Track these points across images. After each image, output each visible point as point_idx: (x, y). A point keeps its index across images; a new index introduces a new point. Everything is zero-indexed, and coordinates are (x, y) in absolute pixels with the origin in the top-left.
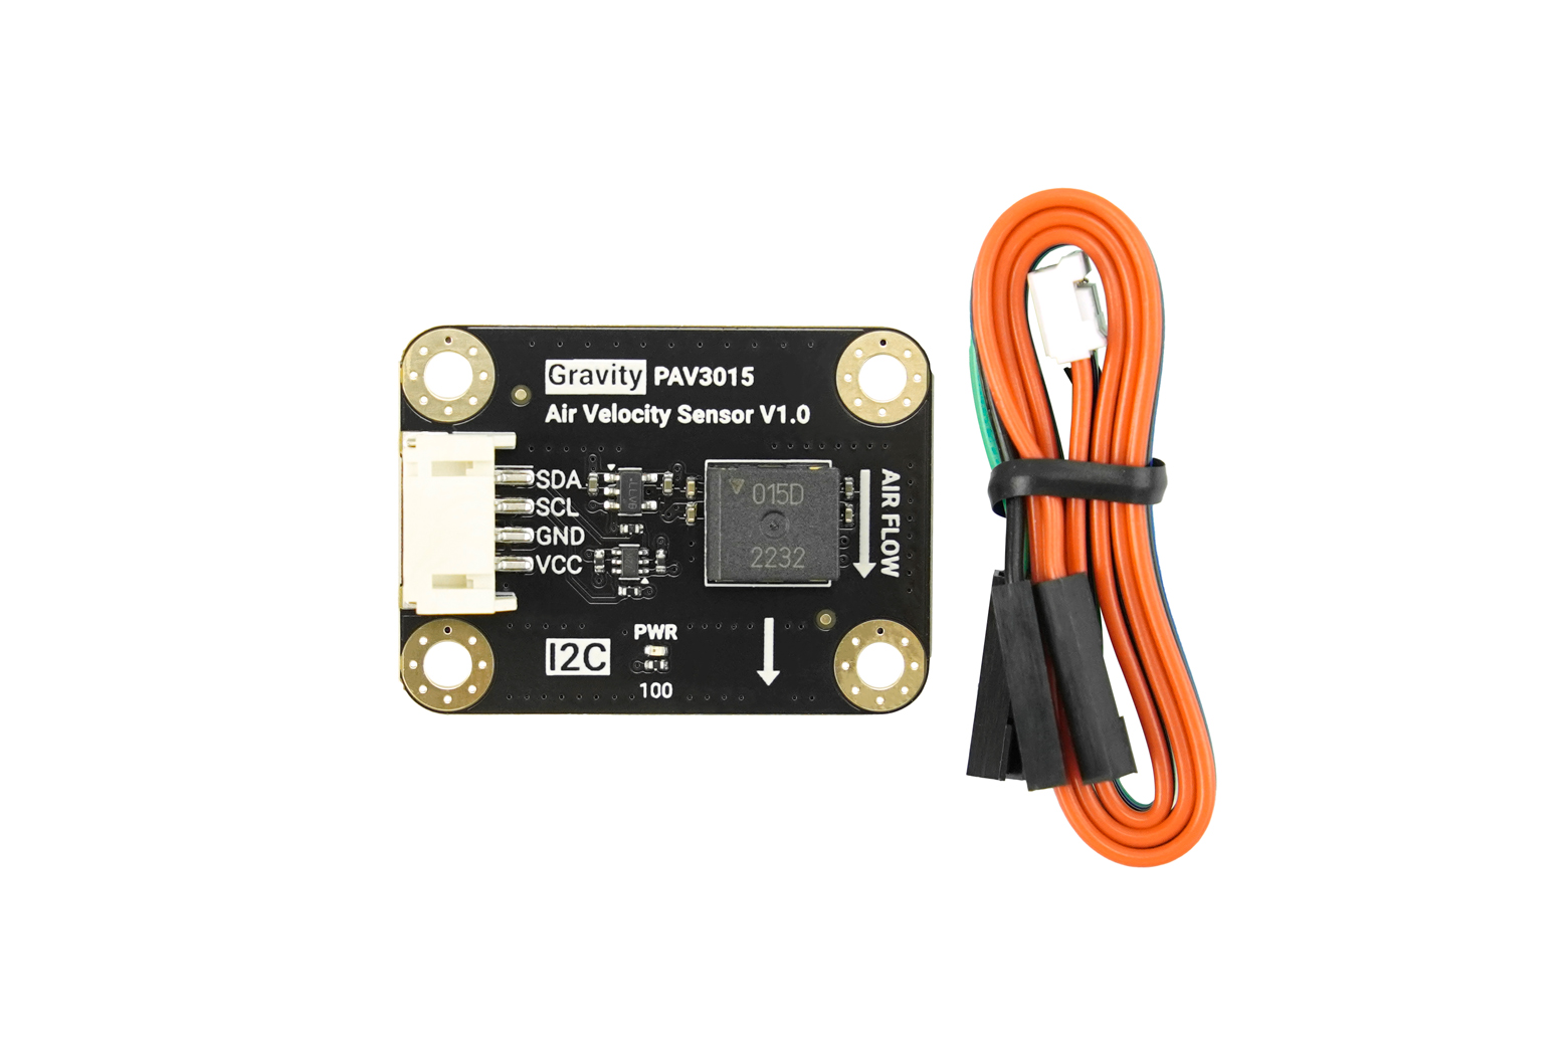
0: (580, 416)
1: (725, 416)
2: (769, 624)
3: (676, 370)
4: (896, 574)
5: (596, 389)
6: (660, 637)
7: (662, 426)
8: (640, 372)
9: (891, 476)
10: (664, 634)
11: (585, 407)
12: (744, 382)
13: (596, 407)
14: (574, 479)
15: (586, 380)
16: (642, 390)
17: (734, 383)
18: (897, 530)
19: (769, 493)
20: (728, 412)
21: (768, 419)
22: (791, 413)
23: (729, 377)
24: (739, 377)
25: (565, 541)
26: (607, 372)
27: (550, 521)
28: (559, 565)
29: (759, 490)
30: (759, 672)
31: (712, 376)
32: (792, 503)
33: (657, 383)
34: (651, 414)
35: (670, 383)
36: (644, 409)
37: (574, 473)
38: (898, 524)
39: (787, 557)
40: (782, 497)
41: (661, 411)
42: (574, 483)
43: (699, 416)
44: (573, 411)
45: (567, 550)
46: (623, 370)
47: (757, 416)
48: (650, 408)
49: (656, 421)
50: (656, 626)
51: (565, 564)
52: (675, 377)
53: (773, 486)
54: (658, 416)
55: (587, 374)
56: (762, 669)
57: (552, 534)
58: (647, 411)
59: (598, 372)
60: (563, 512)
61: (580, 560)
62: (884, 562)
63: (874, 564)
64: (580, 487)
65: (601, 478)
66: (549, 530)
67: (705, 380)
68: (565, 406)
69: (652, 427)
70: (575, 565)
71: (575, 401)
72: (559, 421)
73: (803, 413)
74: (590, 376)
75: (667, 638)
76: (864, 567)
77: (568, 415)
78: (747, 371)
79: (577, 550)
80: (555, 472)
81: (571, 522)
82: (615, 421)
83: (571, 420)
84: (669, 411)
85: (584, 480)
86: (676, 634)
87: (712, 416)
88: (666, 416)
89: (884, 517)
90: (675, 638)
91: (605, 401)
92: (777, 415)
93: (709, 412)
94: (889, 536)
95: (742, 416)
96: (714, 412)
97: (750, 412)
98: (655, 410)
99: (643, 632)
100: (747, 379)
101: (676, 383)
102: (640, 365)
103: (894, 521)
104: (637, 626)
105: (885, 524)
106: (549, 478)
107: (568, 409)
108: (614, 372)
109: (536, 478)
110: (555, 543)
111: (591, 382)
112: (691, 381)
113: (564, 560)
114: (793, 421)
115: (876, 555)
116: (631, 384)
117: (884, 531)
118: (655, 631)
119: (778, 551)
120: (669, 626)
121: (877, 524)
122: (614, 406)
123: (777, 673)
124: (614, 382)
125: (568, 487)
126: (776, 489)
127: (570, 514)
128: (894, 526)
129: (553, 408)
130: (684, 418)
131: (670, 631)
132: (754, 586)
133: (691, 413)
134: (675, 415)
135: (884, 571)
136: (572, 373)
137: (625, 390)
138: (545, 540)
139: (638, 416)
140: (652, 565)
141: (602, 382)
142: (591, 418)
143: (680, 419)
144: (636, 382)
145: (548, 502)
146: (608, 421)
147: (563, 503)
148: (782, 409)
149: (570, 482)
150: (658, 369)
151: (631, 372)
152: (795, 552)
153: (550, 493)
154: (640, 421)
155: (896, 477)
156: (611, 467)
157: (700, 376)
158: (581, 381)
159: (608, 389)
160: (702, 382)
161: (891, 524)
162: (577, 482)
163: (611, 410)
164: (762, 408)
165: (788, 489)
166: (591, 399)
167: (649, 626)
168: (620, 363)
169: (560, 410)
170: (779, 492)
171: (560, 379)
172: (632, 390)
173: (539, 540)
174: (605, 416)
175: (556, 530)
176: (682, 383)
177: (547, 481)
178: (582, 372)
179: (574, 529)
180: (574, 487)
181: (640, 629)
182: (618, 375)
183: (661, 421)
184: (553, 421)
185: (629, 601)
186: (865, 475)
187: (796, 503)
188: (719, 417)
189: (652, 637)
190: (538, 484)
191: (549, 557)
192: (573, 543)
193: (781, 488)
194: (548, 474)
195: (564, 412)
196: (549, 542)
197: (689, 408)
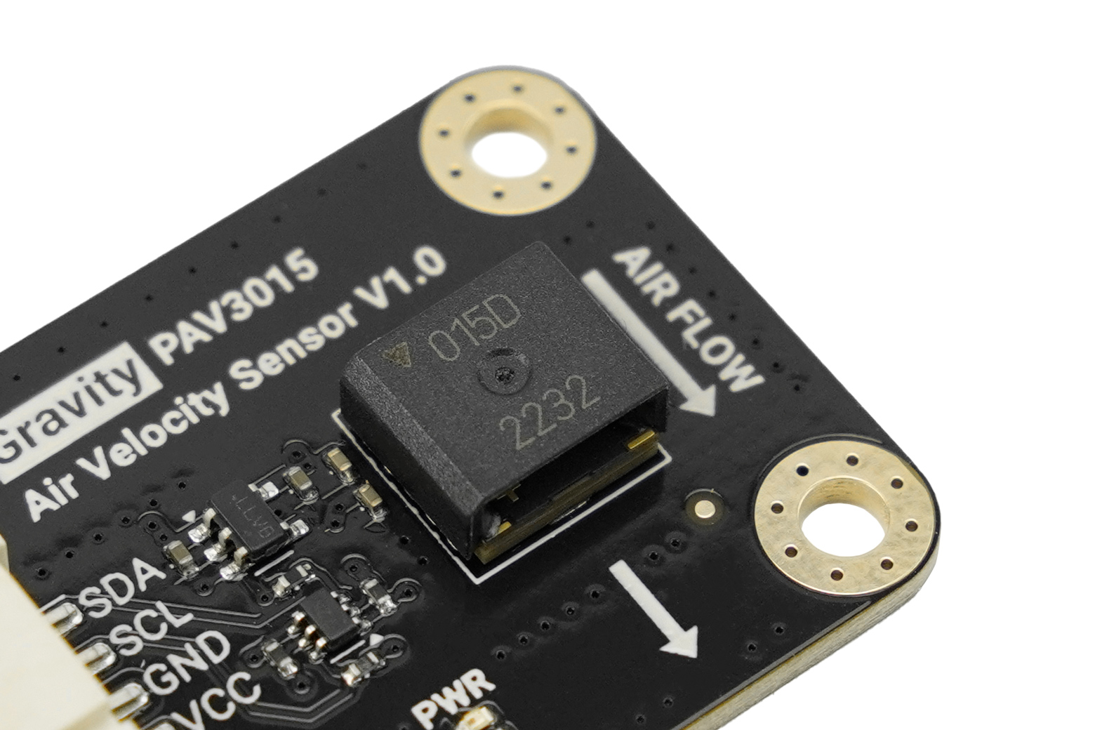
0: (83, 480)
1: (311, 339)
2: (621, 571)
3: (183, 326)
4: (759, 380)
5: (78, 428)
6: (465, 701)
7: (224, 411)
8: (130, 363)
9: (633, 259)
10: (469, 694)
11: (82, 463)
12: (303, 277)
13: (98, 452)
14: (146, 573)
15: (53, 426)
16: (151, 384)
17: (288, 287)
18: (706, 322)
19: (459, 335)
20: (310, 330)
21: (380, 301)
22: (410, 271)
23: (274, 285)
24: (290, 275)
25: (202, 665)
26: (76, 396)
27: (153, 654)
28: (220, 705)
29: (439, 341)
30: (665, 649)
31: (246, 299)
32: (506, 326)
33: (168, 360)
34: (194, 409)
35: (188, 348)
36: (176, 408)
37: (138, 564)
38: (700, 311)
39: (562, 401)
40: (484, 328)
41: (206, 394)
42: (147, 576)
43: (271, 363)
44: (67, 481)
45: (216, 675)
46: (100, 378)
47: (361, 309)
48: (186, 401)
49: (208, 412)
50: (446, 690)
51: (227, 698)
52: (189, 335)
53: (457, 321)
54: (207, 403)
55: (47, 417)
56: (665, 641)
57: (171, 669)
58: (185, 408)
59: (63, 404)
60: (164, 627)
61: (246, 676)
62: (725, 375)
63: (712, 390)
64: (162, 575)
65: (188, 542)
66: (163, 667)
67: (240, 310)
68: (47, 481)
69: (208, 425)
70: (244, 688)
71: (58, 465)
72: (55, 507)
73: (429, 261)
74: (55, 416)
75: (478, 695)
76: (701, 401)
77: (64, 490)
78: (295, 260)
79: (231, 664)
80: (105, 581)
81: (191, 631)
82: (143, 452)
83: (74, 494)
84: (218, 387)
85: (164, 561)
86: (488, 679)
87: (290, 351)
88: (218, 395)
89: (672, 316)
90: (491, 687)
91: (107, 435)
92: (390, 288)
93: (282, 348)
94: (703, 336)
95: (337, 323)
96: (290, 343)
97: (345, 310)
98: (194, 399)
99: (433, 712)
100: (304, 270)
101: (198, 345)
102: (123, 354)
103: (692, 313)
104: (417, 710)
105: (681, 325)
106: (104, 593)
107: (55, 482)
108: (89, 389)
109: (81, 608)
110: (187, 678)
111: (62, 424)
112: (220, 326)
113: (220, 692)
114: (421, 280)
115: (705, 375)
116: (128, 388)
117: (689, 335)
118: (450, 699)
119: (542, 403)
120: (466, 678)
121: (670, 335)
122: (127, 432)
123: (694, 631)
124: (99, 401)
125: (143, 587)
126: (466, 325)
127: (178, 623)
128: (697, 318)
129: (31, 496)
130: (250, 380)
131: (475, 681)
132: (553, 535)
133: (255, 366)
134: (232, 388)
135: (736, 387)
136: (23, 431)
137: (127, 401)
138: (168, 684)
139: (175, 422)
140: (371, 612)
141: (81, 413)
142: (103, 472)
143: (245, 386)
144: (134, 380)
145: (127, 628)
146: (132, 459)
147: (153, 614)
148: (392, 275)
149: (142, 580)
150: (155, 343)
151: (117, 372)
152: (568, 387)
153: (121, 616)
154: (183, 427)
155: (643, 253)
156: (190, 517)
157: (227, 311)
158: (46, 430)
159: (97, 417)
160: (238, 317)
161: (689, 319)
162: (153, 572)
163: (124, 441)
164: (360, 292)
165: (482, 311)
166: (83, 447)
167: (435, 697)
168: (88, 371)
169: (44, 491)
170: (473, 325)
171: (10, 452)
172: (136, 394)
173: (158, 691)
174: (122, 455)
175: (175, 660)
176: (206, 338)
177: (104, 601)
178: (38, 418)
179: (200, 640)
180: (152, 582)
181: (425, 710)
182: (99, 389)
183: (216, 408)
184: (46, 514)
185: (374, 684)
186: (594, 281)
187: (514, 322)
188: (303, 345)
189: (453, 710)
190: (94, 614)
191: (193, 705)
192: (216, 660)
193: (472, 316)
194: (96, 590)
195: (53, 490)
196: (175, 684)
197: (246, 363)
